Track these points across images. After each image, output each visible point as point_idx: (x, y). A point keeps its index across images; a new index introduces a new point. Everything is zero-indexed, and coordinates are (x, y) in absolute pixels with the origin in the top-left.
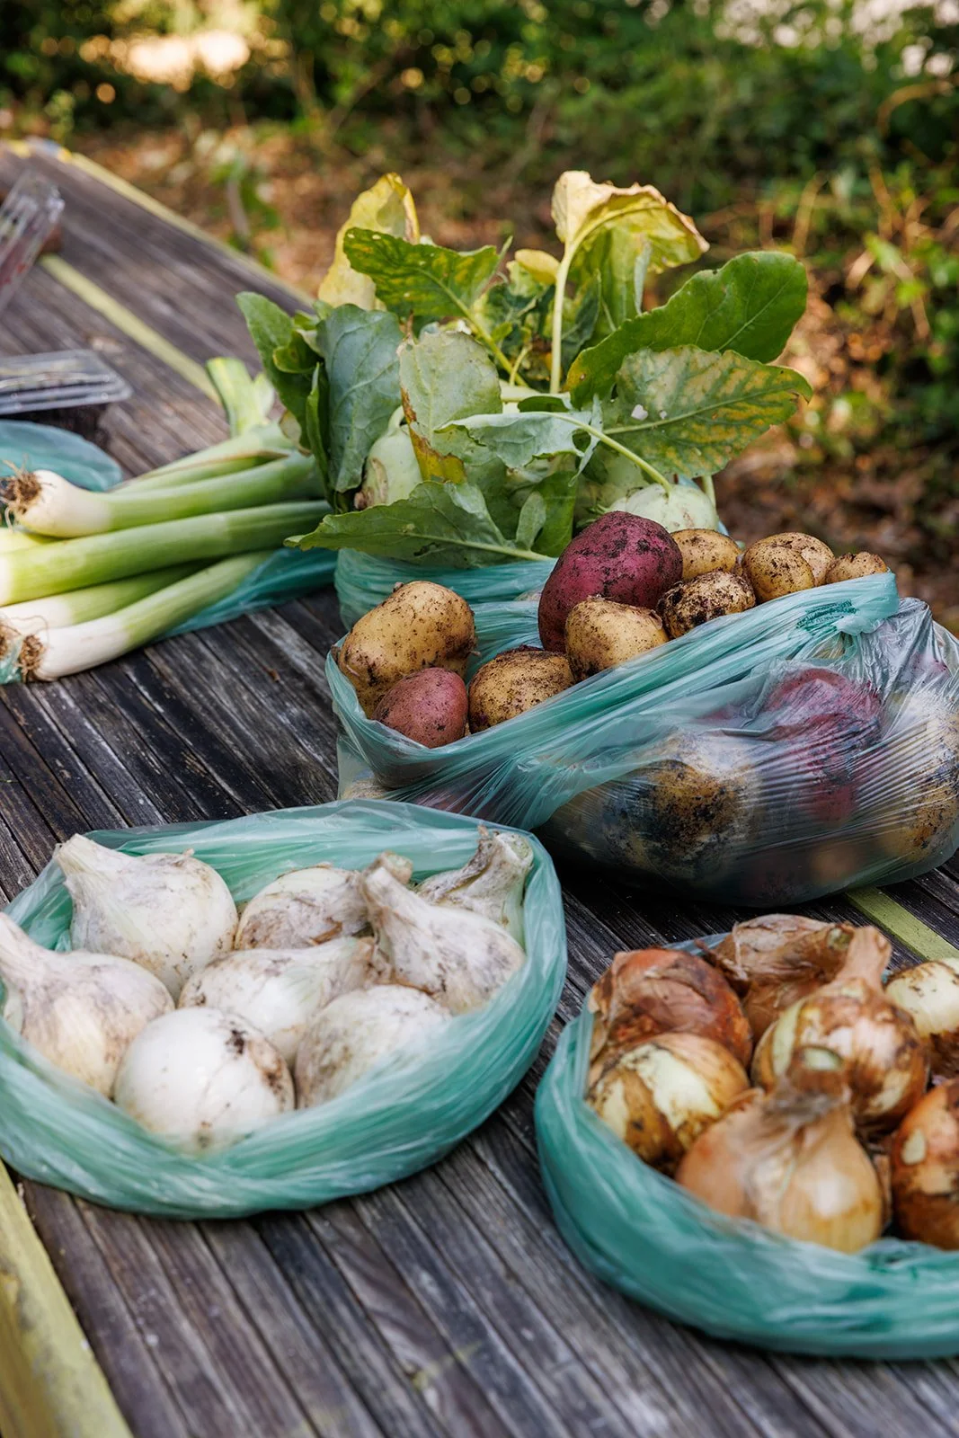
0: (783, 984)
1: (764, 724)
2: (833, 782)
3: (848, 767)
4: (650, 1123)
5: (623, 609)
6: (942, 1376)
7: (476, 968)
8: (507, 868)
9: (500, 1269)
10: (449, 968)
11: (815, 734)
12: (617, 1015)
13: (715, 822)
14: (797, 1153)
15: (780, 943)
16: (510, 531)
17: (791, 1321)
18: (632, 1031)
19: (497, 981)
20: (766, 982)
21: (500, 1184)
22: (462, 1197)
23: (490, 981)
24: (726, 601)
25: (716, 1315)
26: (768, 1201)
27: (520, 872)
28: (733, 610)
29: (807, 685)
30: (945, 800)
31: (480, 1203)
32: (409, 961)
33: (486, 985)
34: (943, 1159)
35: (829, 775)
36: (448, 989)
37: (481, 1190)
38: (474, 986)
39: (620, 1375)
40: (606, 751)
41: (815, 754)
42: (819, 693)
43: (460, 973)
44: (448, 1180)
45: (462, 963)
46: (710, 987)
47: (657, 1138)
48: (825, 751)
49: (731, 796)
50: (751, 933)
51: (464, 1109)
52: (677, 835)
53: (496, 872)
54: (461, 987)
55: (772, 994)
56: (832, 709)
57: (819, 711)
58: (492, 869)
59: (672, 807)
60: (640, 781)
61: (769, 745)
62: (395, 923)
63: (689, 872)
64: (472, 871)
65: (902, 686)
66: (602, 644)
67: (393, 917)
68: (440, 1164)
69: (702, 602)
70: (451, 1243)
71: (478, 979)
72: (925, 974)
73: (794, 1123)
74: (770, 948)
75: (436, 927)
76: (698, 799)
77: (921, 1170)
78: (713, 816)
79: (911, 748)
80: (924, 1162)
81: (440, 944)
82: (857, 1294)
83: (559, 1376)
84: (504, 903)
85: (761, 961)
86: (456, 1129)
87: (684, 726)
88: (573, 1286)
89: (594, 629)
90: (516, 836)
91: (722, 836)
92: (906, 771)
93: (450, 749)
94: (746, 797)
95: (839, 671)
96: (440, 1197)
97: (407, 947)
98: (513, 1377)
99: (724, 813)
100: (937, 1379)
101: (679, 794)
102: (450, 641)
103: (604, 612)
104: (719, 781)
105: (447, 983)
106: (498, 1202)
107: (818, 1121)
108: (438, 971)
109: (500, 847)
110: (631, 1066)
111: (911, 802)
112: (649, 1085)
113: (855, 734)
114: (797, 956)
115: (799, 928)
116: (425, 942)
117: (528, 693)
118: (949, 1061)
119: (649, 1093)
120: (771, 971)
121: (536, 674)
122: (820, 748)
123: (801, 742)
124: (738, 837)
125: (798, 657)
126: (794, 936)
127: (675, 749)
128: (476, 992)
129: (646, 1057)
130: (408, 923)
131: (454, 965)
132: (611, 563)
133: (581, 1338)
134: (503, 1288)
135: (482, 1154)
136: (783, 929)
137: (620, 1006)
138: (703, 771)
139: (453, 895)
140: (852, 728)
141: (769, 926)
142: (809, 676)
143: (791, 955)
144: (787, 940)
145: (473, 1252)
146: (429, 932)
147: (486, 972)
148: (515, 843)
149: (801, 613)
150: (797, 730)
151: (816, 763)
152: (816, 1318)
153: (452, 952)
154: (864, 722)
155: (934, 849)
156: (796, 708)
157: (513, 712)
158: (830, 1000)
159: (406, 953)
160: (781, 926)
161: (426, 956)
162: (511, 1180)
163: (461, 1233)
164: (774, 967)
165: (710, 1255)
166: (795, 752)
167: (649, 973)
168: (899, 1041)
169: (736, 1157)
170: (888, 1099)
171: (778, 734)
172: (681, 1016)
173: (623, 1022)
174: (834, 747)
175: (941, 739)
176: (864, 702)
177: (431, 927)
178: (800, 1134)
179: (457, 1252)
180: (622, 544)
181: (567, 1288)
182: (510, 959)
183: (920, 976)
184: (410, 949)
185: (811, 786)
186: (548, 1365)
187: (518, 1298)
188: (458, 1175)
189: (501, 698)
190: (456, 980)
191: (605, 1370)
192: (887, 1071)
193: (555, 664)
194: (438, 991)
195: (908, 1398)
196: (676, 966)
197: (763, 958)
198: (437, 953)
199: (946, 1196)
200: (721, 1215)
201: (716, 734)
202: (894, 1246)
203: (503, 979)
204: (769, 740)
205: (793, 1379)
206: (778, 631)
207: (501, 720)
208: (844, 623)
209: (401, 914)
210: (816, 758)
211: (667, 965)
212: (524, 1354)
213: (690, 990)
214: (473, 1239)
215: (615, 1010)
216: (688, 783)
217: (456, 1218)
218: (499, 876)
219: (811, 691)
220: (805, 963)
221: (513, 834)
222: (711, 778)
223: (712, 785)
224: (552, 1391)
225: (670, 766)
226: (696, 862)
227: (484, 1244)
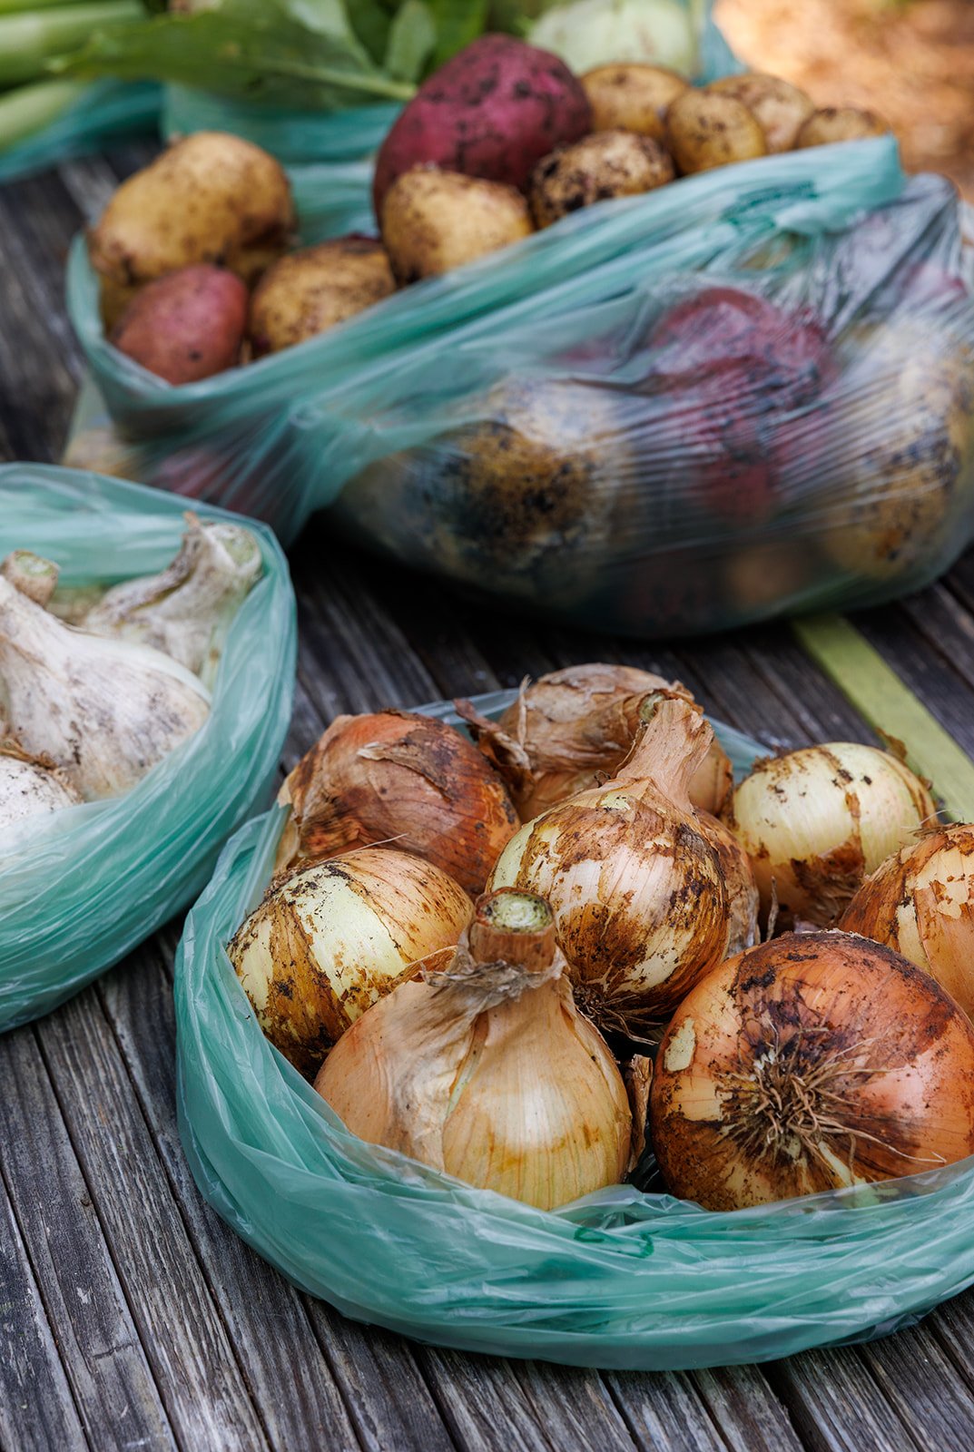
0: (582, 774)
1: (637, 370)
2: (738, 460)
3: (763, 437)
4: (302, 988)
5: (466, 186)
6: (681, 1398)
7: (128, 731)
8: (216, 578)
9: (77, 1188)
10: (86, 728)
11: (713, 386)
12: (313, 813)
13: (556, 515)
14: (474, 1052)
15: (583, 712)
16: (378, 57)
17: (450, 1305)
18: (332, 839)
19: (159, 750)
20: (555, 769)
21: (124, 1057)
22: (60, 1073)
23: (148, 750)
24: (618, 178)
25: (346, 1289)
26: (427, 1122)
27: (236, 584)
28: (629, 191)
29: (706, 312)
30: (923, 491)
31: (82, 1083)
32: (30, 716)
33: (141, 756)
34: (714, 1068)
35: (731, 450)
36: (83, 760)
37: (92, 1063)
38: (122, 757)
39: (195, 1369)
40: (415, 401)
41: (712, 417)
42: (722, 325)
43: (103, 737)
44: (48, 1046)
45: (106, 723)
46: (454, 777)
47: (311, 1009)
48: (725, 413)
49: (580, 476)
50: (549, 693)
51: (76, 942)
52: (499, 532)
53: (201, 583)
54: (103, 758)
55: (565, 787)
56: (741, 349)
57: (720, 352)
58: (196, 578)
59: (491, 490)
60: (448, 451)
61: (642, 401)
62: (14, 659)
63: (526, 586)
64: (168, 579)
65: (871, 312)
66: (428, 239)
67: (11, 652)
68: (46, 1019)
69: (581, 178)
70: (21, 1144)
71: (128, 748)
72: (794, 767)
73: (473, 1007)
74: (569, 718)
75: (76, 666)
76: (528, 480)
77: (684, 1081)
78: (551, 507)
79: (872, 410)
80: (689, 1071)
81: (76, 692)
82: (552, 1271)
83: (105, 1365)
84: (214, 629)
85: (553, 738)
86: (66, 971)
87: (518, 368)
88: (175, 1221)
89: (418, 216)
90: (237, 529)
91: (570, 535)
92: (863, 444)
93: (201, 390)
94: (601, 479)
95: (757, 293)
96: (29, 1073)
97: (29, 695)
98: (40, 1363)
99: (569, 502)
100: (672, 1406)
101: (500, 472)
102: (247, 223)
103: (434, 190)
104: (562, 454)
105: (81, 752)
106: (110, 1085)
107: (507, 1005)
108: (70, 734)
109: (208, 547)
110: (289, 898)
111: (870, 491)
112: (307, 929)
113: (776, 388)
114: (600, 733)
115: (618, 688)
116: (55, 688)
117: (329, 306)
118: (820, 901)
119: (307, 940)
120: (565, 752)
121: (346, 278)
122: (719, 409)
123: (690, 400)
124: (594, 537)
125: (714, 267)
126: (608, 698)
127: (499, 403)
128: (125, 767)
129: (312, 885)
130: (34, 661)
131: (94, 726)
132: (470, 115)
133: (160, 1307)
134: (73, 1219)
135: (112, 1008)
136: (593, 690)
137: (318, 800)
138: (537, 439)
139: (140, 614)
140: (771, 379)
141: (575, 684)
142: (711, 298)
143: (595, 732)
144: (595, 707)
145: (48, 1161)
146: (64, 675)
147: (143, 738)
148: (233, 541)
149: (729, 199)
150: (685, 381)
151: (712, 430)
152: (488, 1303)
153: (92, 706)
154: (791, 370)
155: (910, 564)
156: (686, 348)
157: (305, 333)
158: (582, 814)
159: (27, 704)
160: (591, 684)
161: (55, 710)
162: (142, 1052)
163: (41, 1129)
164: (569, 748)
165: (338, 1200)
166: (681, 414)
167: (364, 752)
168: (678, 882)
169: (391, 1052)
170: (655, 969)
171: (655, 386)
172: (403, 820)
173: (321, 823)
174: (742, 407)
175: (922, 398)
176: (793, 339)
177: (67, 666)
178: (481, 1024)
179: (25, 1160)
180: (490, 86)
181: (164, 1227)
182: (184, 719)
183: (788, 770)
184: (33, 699)
185: (701, 464)
186: (97, 1347)
187: (89, 1238)
188: (67, 1039)
189: (290, 313)
190: (96, 749)
191: (175, 1359)
192: (654, 927)
193: (374, 266)
194: (70, 763)
195: (618, 1431)
196: (406, 743)
197: (558, 732)
198: (71, 708)
199: (715, 1126)
200: (358, 1140)
201: (564, 383)
202: (631, 1198)
203: (168, 748)
204: (647, 394)
205: (451, 1392)
206: (691, 225)
207: (288, 345)
208: (790, 215)
209: (25, 646)
210: (713, 423)
211: (392, 741)
212: (66, 1329)
213: (422, 780)
214: (54, 1143)
215: (310, 804)
216: (514, 455)
217: (41, 1107)
218: (205, 589)
219: (710, 322)
220: (610, 745)
221: (232, 525)
222: (548, 450)
223: (550, 459)
224: (87, 1386)
225: (488, 430)
226: (535, 569)
227: (67, 1150)
